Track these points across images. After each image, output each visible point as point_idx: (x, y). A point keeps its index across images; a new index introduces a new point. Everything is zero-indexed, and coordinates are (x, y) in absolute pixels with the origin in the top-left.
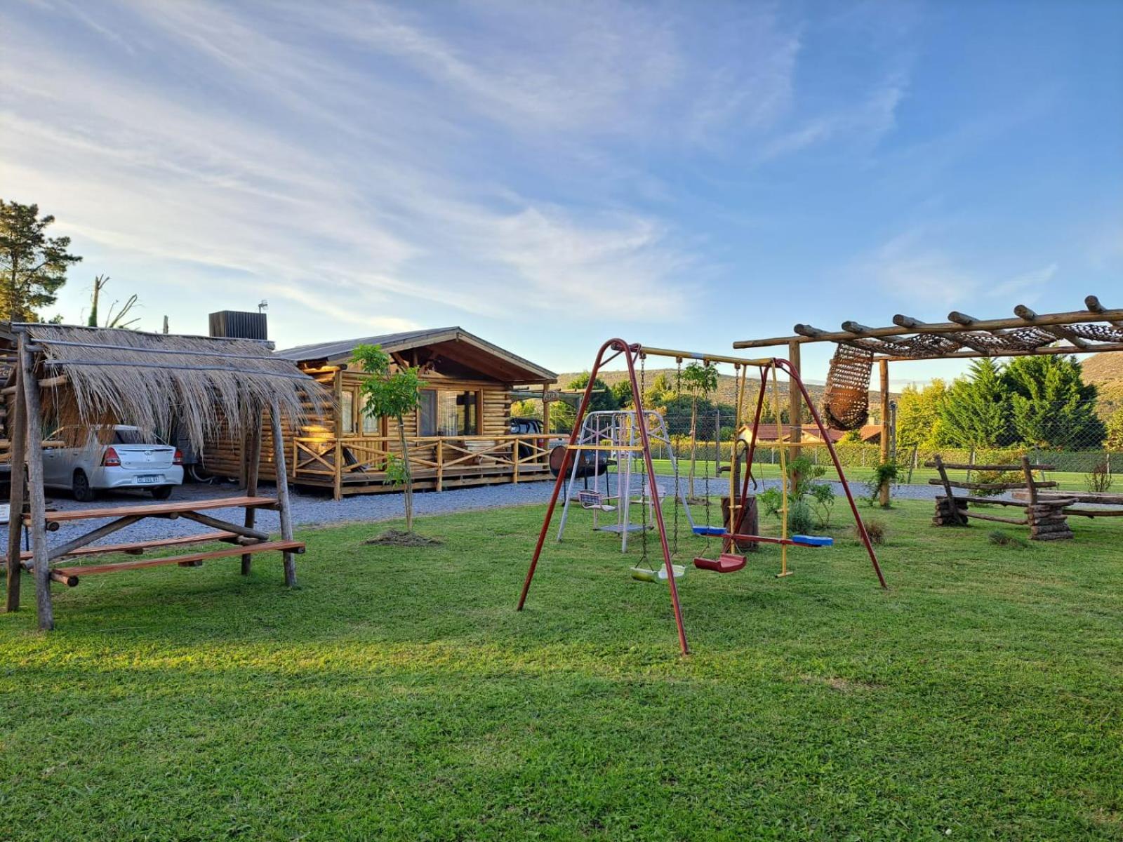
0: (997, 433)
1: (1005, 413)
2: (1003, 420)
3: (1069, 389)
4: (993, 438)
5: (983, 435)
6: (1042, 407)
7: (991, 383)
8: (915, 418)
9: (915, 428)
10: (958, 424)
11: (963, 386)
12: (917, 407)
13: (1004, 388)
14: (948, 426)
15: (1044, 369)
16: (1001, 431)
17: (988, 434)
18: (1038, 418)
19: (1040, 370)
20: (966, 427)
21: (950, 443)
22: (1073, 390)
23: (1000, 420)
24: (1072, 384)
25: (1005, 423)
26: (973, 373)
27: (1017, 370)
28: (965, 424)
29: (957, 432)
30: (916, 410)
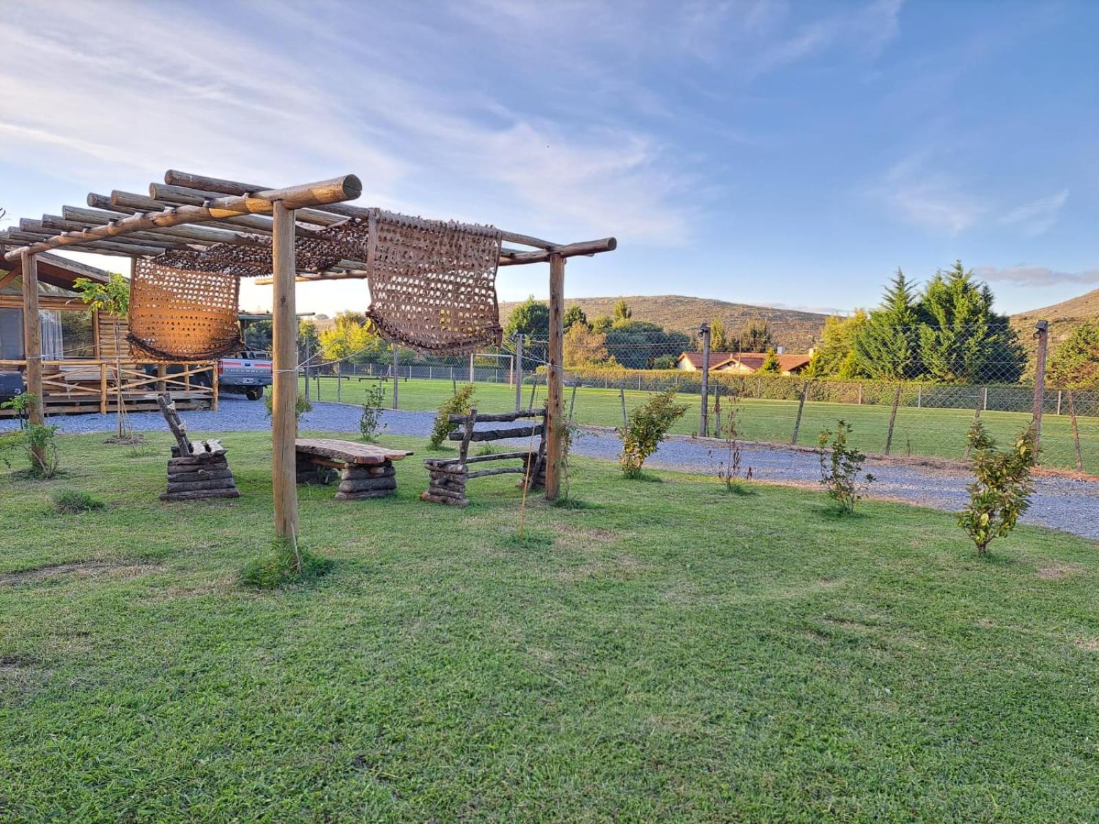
0: (903, 365)
1: (912, 344)
2: (910, 351)
3: (977, 321)
4: (900, 369)
5: (890, 366)
6: (949, 339)
7: (902, 314)
8: (835, 348)
9: (835, 358)
10: (867, 354)
11: (876, 315)
12: (839, 337)
13: (913, 318)
14: (859, 357)
15: (955, 300)
16: (908, 362)
17: (895, 365)
18: (943, 349)
19: (950, 301)
20: (875, 358)
21: (860, 374)
22: (980, 321)
23: (907, 350)
24: (980, 316)
25: (911, 353)
26: (887, 303)
27: (929, 300)
28: (874, 354)
29: (867, 362)
30: (839, 340)
